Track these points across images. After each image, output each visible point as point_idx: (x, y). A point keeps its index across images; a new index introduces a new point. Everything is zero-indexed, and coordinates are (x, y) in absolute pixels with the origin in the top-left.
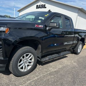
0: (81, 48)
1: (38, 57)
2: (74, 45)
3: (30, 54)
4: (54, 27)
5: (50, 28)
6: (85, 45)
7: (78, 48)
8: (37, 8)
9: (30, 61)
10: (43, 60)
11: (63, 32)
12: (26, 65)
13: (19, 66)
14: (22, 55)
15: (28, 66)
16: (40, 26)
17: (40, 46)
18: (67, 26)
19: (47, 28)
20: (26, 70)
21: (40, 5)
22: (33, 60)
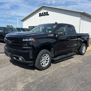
0: (85, 49)
1: (52, 57)
2: (78, 47)
3: (47, 55)
4: (61, 35)
5: (58, 35)
6: (88, 46)
7: (82, 50)
8: (40, 16)
9: (47, 59)
10: (56, 59)
11: (68, 37)
12: (45, 62)
13: (41, 63)
14: (42, 55)
15: (46, 63)
16: (52, 35)
17: (52, 49)
18: (70, 32)
19: (56, 36)
20: (45, 66)
21: (43, 13)
22: (49, 59)
